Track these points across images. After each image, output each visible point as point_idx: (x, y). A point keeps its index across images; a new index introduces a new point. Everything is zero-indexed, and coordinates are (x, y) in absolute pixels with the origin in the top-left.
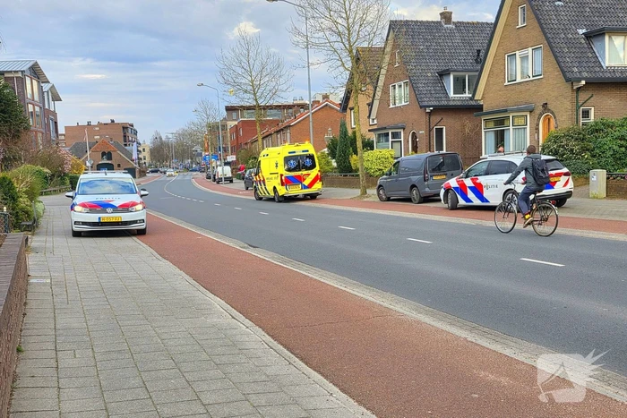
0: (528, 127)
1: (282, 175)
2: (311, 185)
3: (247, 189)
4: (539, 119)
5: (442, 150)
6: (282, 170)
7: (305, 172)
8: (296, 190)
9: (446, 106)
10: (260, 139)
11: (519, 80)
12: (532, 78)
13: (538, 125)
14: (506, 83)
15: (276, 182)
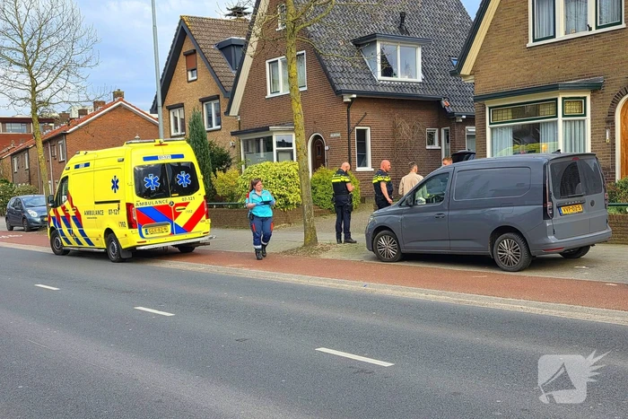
0: (588, 118)
1: (129, 206)
2: (190, 226)
3: (11, 229)
4: (615, 104)
5: (365, 165)
6: (128, 194)
7: (178, 200)
8: (160, 237)
9: (373, 93)
10: (40, 144)
11: (561, 36)
12: (594, 31)
13: (612, 114)
14: (531, 43)
15: (116, 221)
